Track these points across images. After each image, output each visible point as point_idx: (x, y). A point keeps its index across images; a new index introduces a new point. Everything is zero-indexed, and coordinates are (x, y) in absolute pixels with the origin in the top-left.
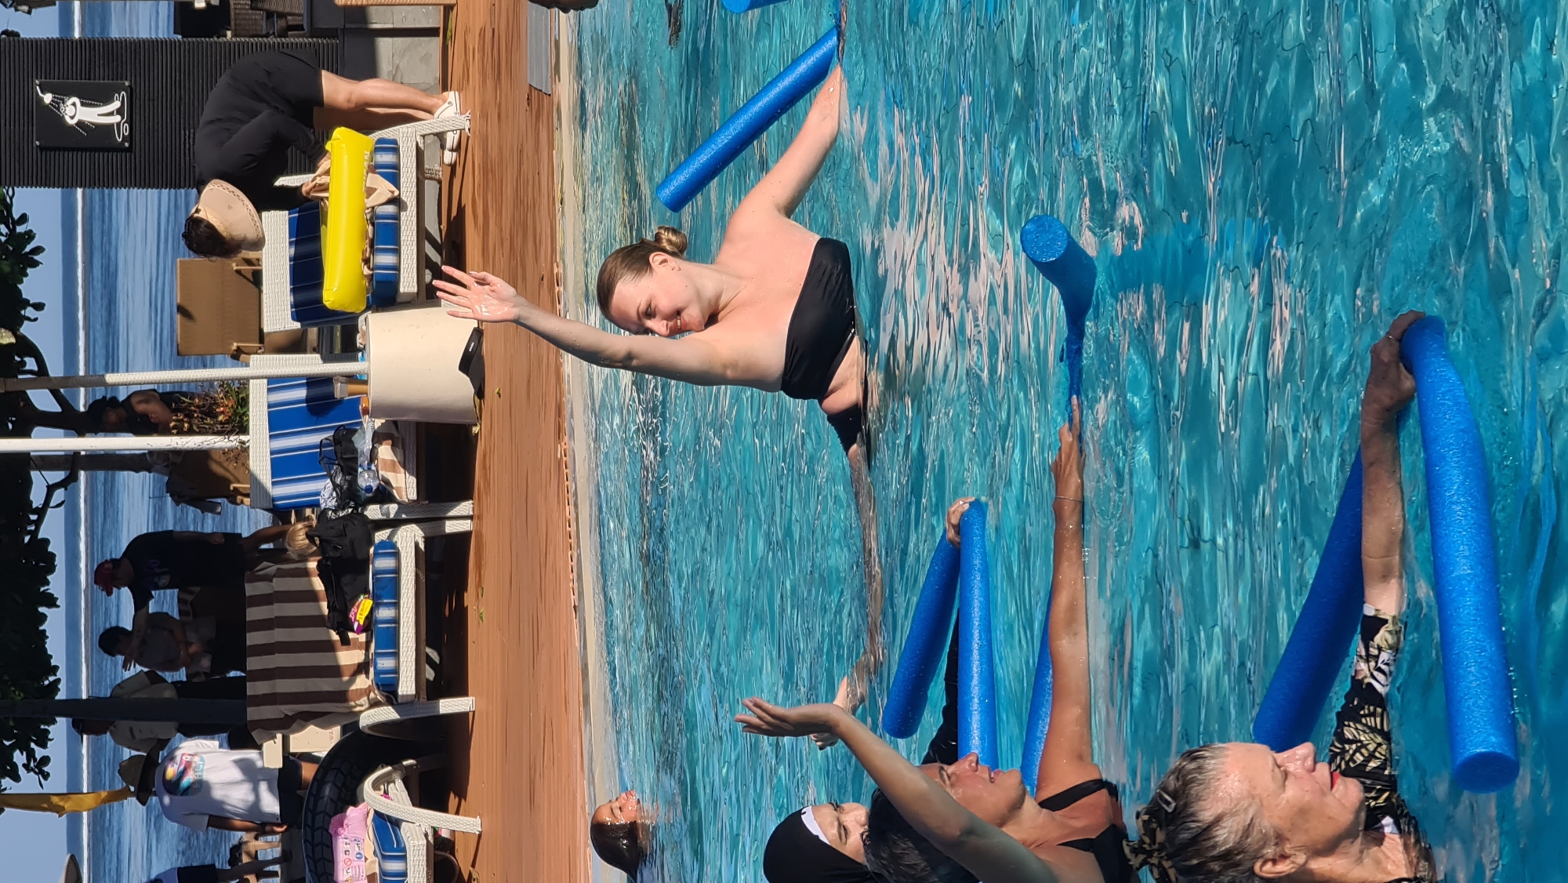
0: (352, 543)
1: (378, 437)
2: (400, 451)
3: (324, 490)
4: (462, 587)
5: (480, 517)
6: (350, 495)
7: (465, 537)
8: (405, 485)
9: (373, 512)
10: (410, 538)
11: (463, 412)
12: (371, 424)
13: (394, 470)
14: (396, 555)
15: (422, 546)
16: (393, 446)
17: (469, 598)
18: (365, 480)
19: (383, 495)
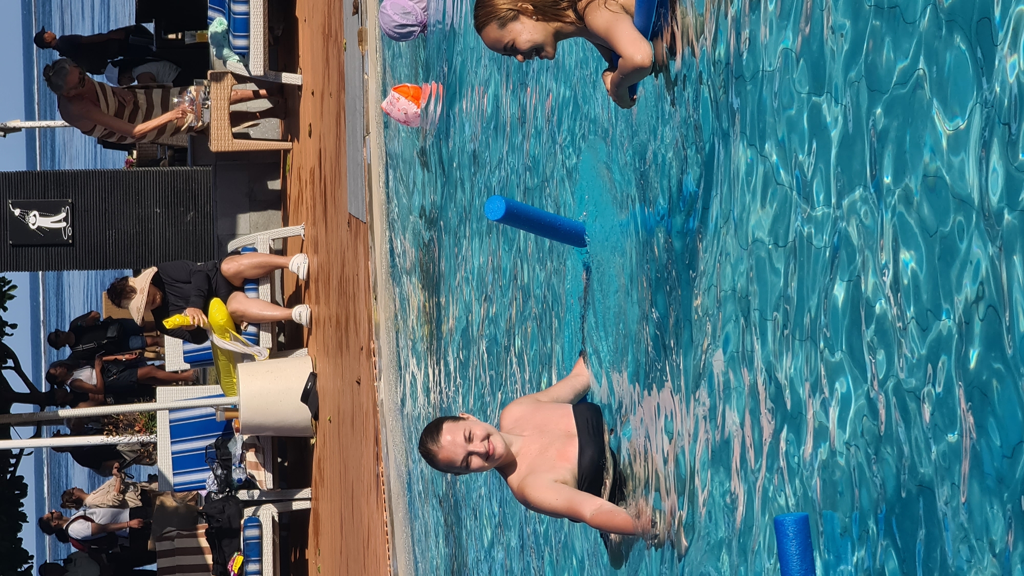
0: (229, 517)
1: (246, 446)
2: (261, 456)
3: (208, 479)
4: (304, 545)
5: (317, 499)
6: (226, 483)
7: (306, 512)
8: (265, 479)
9: (243, 495)
10: (268, 513)
11: (305, 429)
12: (240, 439)
13: (257, 469)
14: (260, 527)
15: (277, 519)
16: (256, 452)
17: (310, 554)
18: (237, 475)
19: (250, 483)
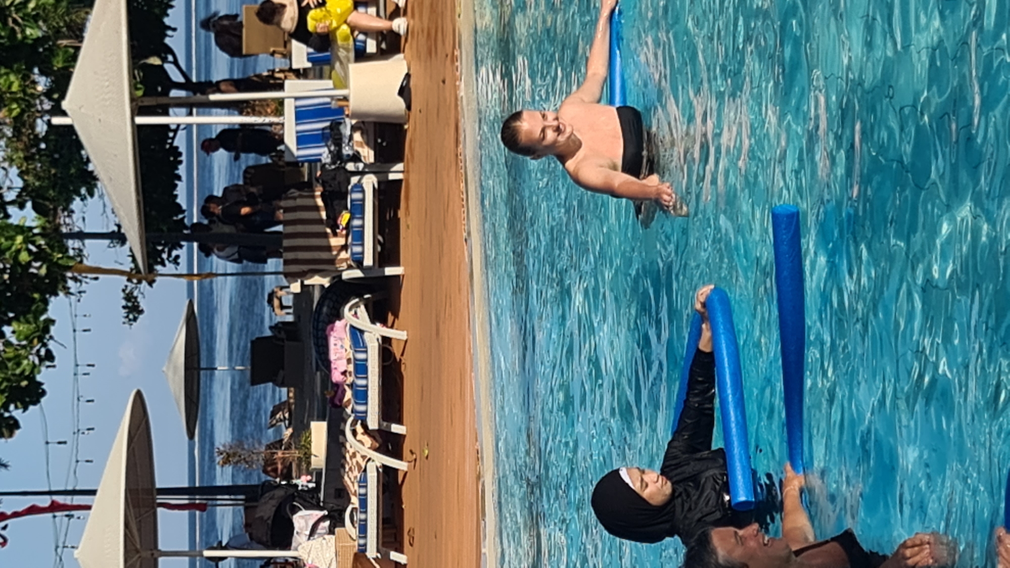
0: (339, 183)
1: (354, 128)
2: (365, 137)
3: (324, 153)
4: (397, 207)
5: (408, 172)
6: (337, 156)
7: (399, 182)
8: (368, 155)
9: (350, 166)
10: (370, 182)
11: (400, 117)
12: (349, 122)
13: (362, 147)
14: (363, 191)
15: (376, 186)
16: (362, 134)
17: (401, 213)
18: (347, 151)
19: (356, 158)
